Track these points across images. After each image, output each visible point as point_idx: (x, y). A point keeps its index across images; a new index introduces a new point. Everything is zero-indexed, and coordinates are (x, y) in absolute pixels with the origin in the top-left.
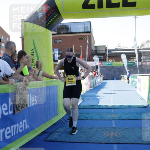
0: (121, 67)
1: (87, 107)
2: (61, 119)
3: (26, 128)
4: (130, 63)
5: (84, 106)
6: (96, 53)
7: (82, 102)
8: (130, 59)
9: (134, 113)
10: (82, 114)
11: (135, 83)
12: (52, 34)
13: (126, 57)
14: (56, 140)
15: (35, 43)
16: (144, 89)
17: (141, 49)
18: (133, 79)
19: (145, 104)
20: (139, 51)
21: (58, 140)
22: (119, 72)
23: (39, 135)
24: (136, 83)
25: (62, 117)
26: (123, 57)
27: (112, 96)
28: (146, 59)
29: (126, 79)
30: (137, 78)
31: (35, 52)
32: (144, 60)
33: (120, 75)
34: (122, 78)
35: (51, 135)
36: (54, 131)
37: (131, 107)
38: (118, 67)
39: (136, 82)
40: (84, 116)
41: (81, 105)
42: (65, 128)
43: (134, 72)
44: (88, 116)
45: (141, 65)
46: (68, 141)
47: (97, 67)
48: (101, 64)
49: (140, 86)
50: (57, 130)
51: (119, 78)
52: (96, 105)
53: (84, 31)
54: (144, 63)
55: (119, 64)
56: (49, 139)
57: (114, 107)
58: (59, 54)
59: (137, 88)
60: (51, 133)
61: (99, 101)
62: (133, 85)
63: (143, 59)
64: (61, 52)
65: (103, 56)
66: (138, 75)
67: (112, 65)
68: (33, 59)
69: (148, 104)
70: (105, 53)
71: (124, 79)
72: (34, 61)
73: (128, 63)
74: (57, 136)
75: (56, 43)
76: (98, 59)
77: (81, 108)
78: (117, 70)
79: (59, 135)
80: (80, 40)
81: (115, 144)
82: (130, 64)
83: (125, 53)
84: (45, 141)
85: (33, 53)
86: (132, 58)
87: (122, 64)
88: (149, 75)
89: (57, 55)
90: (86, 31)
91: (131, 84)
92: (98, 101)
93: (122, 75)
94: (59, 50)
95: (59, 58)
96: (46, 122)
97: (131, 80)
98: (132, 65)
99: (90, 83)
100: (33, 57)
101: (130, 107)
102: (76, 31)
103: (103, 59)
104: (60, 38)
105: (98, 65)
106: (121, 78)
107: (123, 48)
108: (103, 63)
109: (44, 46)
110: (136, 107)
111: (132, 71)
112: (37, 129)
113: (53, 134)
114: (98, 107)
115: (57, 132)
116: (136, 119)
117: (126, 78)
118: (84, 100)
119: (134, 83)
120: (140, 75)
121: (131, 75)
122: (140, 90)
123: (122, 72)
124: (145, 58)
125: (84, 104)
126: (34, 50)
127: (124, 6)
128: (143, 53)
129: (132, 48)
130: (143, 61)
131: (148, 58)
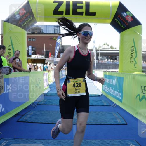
1: (53, 95)
2: (32, 104)
3: (2, 111)
5: (51, 94)
6: (63, 51)
10: (48, 101)
12: (27, 34)
14: (27, 121)
15: (12, 40)
17: (98, 50)
19: (100, 94)
20: (97, 51)
21: (28, 121)
23: (13, 117)
25: (32, 103)
28: (102, 58)
31: (12, 48)
32: (101, 59)
35: (23, 117)
36: (25, 114)
40: (51, 102)
41: (49, 93)
42: (34, 112)
44: (54, 102)
45: (99, 62)
46: (37, 122)
50: (28, 113)
53: (54, 33)
54: (101, 61)
56: (20, 120)
58: (32, 50)
60: (23, 115)
63: (100, 58)
64: (34, 49)
66: (96, 70)
68: (10, 53)
69: (102, 93)
72: (10, 55)
74: (28, 118)
75: (31, 41)
77: (49, 95)
79: (29, 117)
80: (51, 40)
81: (74, 124)
84: (18, 121)
85: (10, 49)
88: (104, 71)
89: (31, 51)
90: (55, 33)
94: (32, 47)
95: (33, 54)
96: (19, 106)
100: (10, 52)
102: (48, 32)
104: (33, 38)
109: (19, 44)
110: (93, 96)
112: (11, 112)
113: (24, 116)
115: (28, 114)
116: (92, 105)
118: (52, 89)
120: (97, 70)
124: (101, 57)
125: (51, 92)
126: (11, 46)
127: (86, 15)
128: (101, 53)
129: (91, 49)
131: (104, 57)
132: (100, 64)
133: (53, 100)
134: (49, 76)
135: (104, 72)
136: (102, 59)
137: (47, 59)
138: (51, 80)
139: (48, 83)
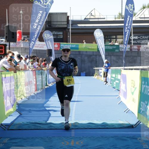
0: (95, 54)
4: (111, 45)
5: (20, 125)
6: (50, 26)
7: (18, 117)
8: (111, 39)
9: (112, 137)
10: (14, 141)
11: (118, 82)
13: (102, 35)
16: (133, 93)
18: (114, 76)
22: (91, 62)
24: (120, 82)
26: (99, 35)
27: (75, 106)
28: (139, 39)
29: (103, 76)
30: (120, 74)
32: (135, 42)
33: (92, 67)
34: (96, 74)
37: (107, 127)
38: (88, 54)
39: (119, 80)
41: (16, 122)
43: (117, 62)
45: (131, 49)
47: (50, 52)
48: (58, 47)
49: (126, 88)
51: (90, 73)
52: (44, 122)
54: (135, 47)
55: (90, 48)
57: (76, 126)
59: (121, 91)
61: (50, 114)
62: (115, 86)
63: (134, 40)
65: (62, 33)
66: (123, 68)
67: (78, 49)
69: (138, 120)
70: (66, 26)
71: (99, 75)
73: (105, 45)
76: (52, 37)
77: (15, 128)
78: (86, 58)
82: (111, 48)
83: (102, 29)
86: (115, 37)
87: (96, 48)
88: (142, 69)
91: (111, 83)
92: (48, 116)
93: (96, 68)
97: (112, 77)
98: (113, 50)
99: (36, 82)
101: (105, 127)
103: (62, 37)
105: (51, 48)
106: (94, 73)
107: (98, 19)
108: (62, 45)
111: (114, 61)
114: (46, 127)
117: (102, 74)
118: (22, 113)
119: (115, 83)
120: (126, 68)
121: (111, 68)
122: (125, 95)
123: (96, 62)
124: (136, 38)
125: (22, 121)
129: (114, 20)
130: (134, 44)
131: (143, 37)
132: (134, 54)
133: (25, 139)
134: (17, 83)
135: (141, 72)
136: (138, 42)
137: (12, 44)
138: (21, 93)
139: (15, 100)
